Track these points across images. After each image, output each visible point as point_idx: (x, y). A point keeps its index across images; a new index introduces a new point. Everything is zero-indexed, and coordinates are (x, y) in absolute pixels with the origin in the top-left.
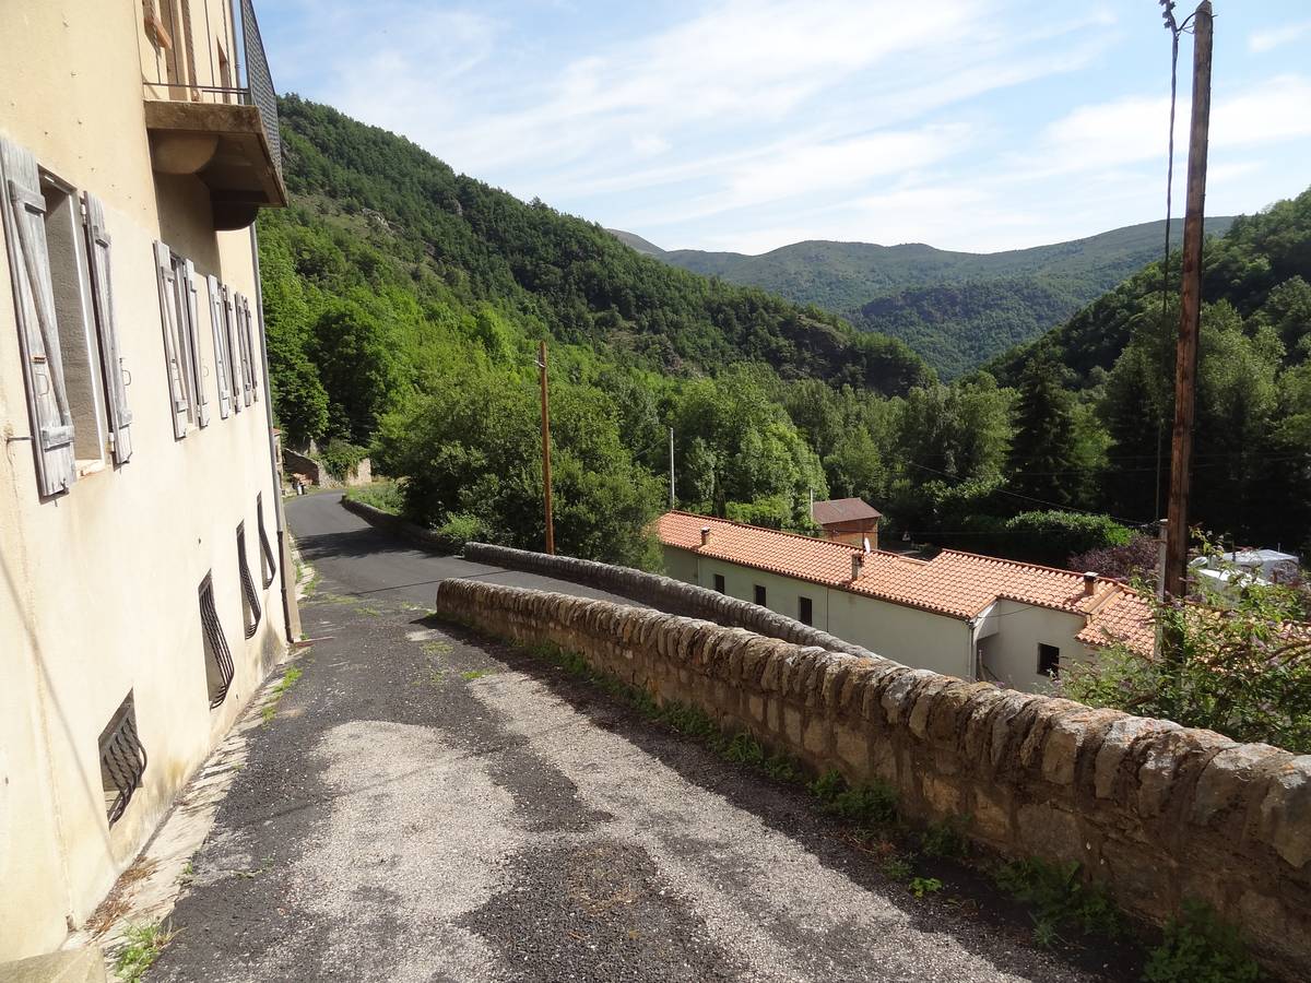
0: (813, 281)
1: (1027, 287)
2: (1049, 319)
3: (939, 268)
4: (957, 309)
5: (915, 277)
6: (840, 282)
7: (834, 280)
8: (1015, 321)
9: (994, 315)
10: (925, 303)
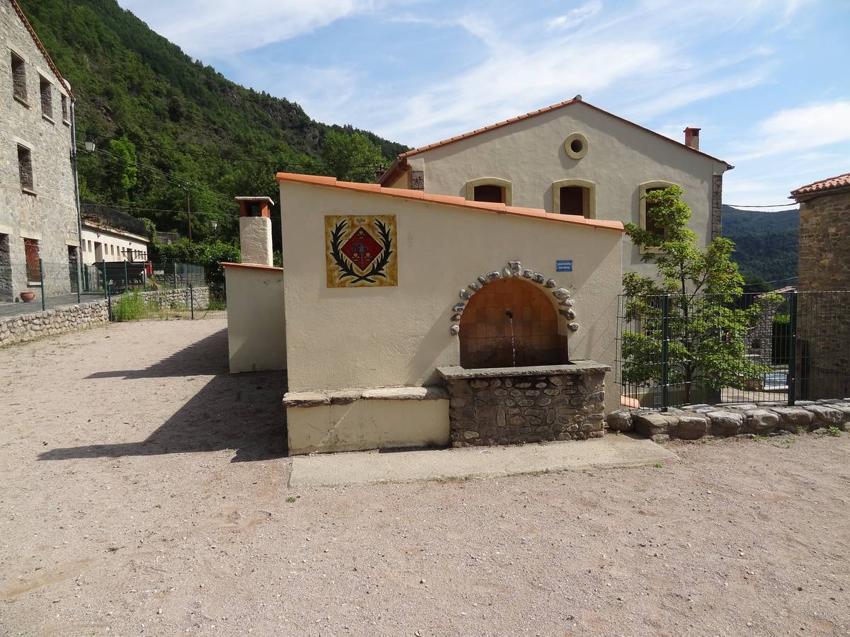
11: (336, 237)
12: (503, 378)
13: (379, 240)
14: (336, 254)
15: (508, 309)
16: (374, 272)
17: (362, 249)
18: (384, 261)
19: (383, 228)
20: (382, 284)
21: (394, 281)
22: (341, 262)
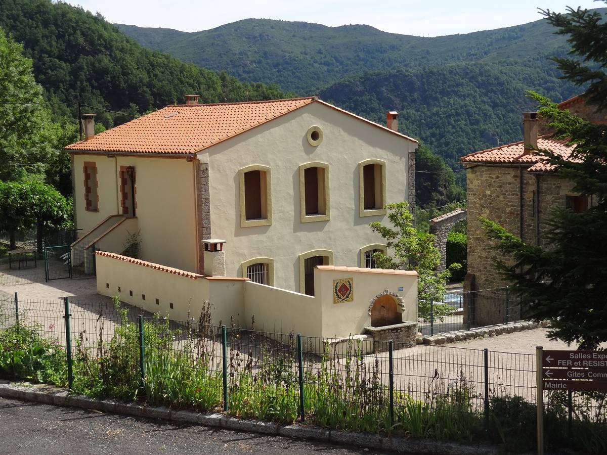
0: (259, 62)
1: (481, 74)
2: (505, 106)
3: (385, 52)
4: (416, 95)
5: (363, 60)
6: (287, 63)
7: (281, 61)
8: (472, 109)
9: (452, 102)
10: (384, 89)
11: (336, 287)
12: (388, 330)
13: (348, 287)
14: (336, 293)
15: (382, 305)
16: (347, 297)
17: (343, 290)
18: (350, 293)
19: (349, 282)
20: (349, 301)
21: (352, 300)
22: (338, 295)
